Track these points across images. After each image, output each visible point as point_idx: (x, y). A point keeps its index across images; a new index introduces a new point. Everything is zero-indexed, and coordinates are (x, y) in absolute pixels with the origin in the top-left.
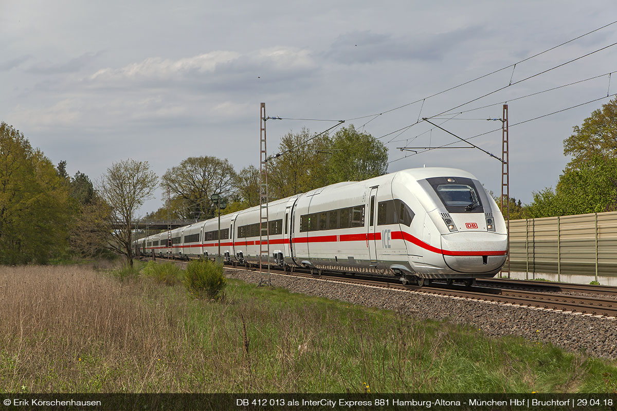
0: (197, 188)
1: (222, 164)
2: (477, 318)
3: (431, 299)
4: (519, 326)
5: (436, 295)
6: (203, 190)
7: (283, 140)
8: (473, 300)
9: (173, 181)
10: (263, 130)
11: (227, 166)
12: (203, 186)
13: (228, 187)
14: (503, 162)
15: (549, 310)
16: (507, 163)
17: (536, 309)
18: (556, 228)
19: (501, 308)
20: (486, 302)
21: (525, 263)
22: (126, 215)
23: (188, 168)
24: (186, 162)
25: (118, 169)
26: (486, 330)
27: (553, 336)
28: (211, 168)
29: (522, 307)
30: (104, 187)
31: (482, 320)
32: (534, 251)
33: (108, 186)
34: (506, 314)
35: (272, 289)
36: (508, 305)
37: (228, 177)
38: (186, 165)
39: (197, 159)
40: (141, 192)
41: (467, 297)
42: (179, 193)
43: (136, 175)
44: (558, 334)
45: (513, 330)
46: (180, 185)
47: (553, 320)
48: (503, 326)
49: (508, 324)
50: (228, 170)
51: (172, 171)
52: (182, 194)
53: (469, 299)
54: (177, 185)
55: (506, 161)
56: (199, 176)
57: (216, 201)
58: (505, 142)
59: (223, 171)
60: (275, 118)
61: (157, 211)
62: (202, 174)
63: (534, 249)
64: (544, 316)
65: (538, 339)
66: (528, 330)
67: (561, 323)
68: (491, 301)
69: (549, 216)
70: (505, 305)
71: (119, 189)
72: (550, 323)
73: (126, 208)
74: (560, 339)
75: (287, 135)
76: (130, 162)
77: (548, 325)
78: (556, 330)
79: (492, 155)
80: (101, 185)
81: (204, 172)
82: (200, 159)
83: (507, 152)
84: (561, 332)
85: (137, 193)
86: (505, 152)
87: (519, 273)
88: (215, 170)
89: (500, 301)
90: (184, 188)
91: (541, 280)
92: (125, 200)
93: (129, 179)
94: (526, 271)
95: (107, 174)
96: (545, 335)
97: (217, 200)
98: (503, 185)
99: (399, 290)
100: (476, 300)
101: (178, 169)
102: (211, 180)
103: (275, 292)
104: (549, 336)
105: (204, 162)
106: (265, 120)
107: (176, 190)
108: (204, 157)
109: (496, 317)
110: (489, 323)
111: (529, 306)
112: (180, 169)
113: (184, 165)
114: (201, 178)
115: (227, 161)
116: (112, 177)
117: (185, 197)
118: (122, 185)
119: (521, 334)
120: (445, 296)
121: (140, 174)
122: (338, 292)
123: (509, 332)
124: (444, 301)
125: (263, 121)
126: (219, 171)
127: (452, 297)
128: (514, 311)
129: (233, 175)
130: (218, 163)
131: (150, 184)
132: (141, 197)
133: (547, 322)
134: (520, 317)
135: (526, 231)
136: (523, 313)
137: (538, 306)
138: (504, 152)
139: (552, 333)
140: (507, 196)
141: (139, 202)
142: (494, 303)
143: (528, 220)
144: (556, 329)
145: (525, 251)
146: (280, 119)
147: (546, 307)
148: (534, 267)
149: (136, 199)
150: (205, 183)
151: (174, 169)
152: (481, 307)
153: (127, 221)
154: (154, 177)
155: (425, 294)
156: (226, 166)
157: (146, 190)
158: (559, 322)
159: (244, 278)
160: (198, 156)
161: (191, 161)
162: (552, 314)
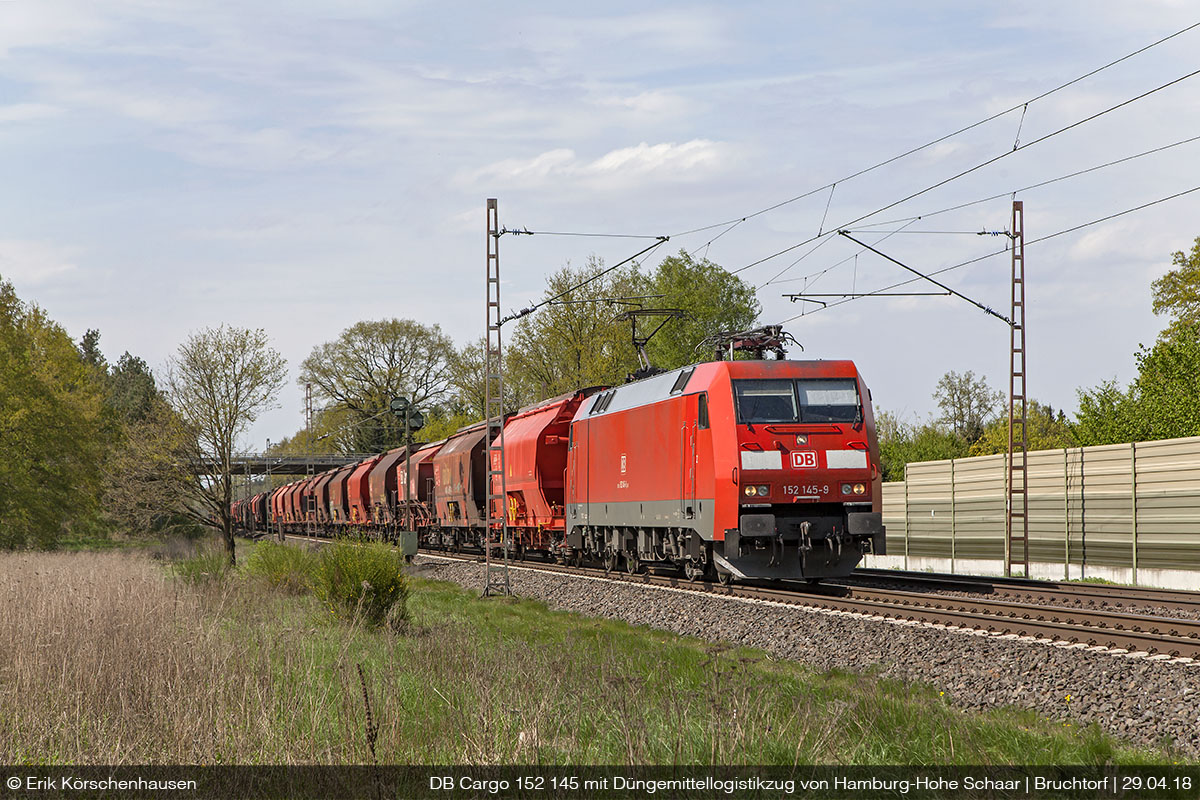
0: (377, 386)
1: (428, 335)
2: (940, 667)
3: (844, 623)
4: (1029, 686)
5: (856, 616)
6: (390, 390)
7: (551, 284)
8: (935, 626)
9: (325, 373)
10: (493, 256)
11: (440, 339)
12: (388, 384)
13: (442, 385)
14: (1012, 324)
15: (1098, 649)
16: (1022, 328)
17: (1070, 647)
18: (1128, 468)
19: (994, 645)
20: (964, 630)
21: (1062, 544)
22: (220, 444)
23: (358, 345)
24: (352, 331)
25: (201, 346)
26: (958, 695)
27: (1103, 708)
28: (405, 345)
29: (1040, 641)
30: (173, 385)
31: (949, 671)
32: (1083, 518)
33: (181, 383)
34: (1003, 658)
35: (513, 603)
36: (1011, 637)
37: (442, 363)
38: (353, 338)
39: (375, 325)
40: (251, 394)
41: (923, 620)
42: (339, 398)
43: (241, 359)
44: (1113, 704)
45: (1015, 694)
46: (340, 380)
47: (1104, 673)
48: (994, 687)
49: (1007, 681)
50: (441, 348)
51: (323, 351)
52: (346, 400)
53: (928, 625)
54: (334, 381)
55: (1019, 323)
56: (381, 362)
57: (401, 413)
58: (1017, 281)
59: (431, 350)
60: (519, 232)
61: (294, 435)
62: (387, 357)
63: (1083, 514)
64: (1085, 662)
65: (1068, 716)
66: (1048, 695)
67: (1121, 678)
68: (975, 629)
69: (1114, 443)
70: (1004, 637)
71: (206, 389)
72: (1097, 678)
73: (220, 429)
74: (1118, 715)
75: (561, 273)
76: (225, 330)
77: (1093, 684)
78: (1109, 696)
79: (989, 311)
80: (167, 380)
81: (392, 352)
82: (382, 324)
83: (1022, 304)
84: (1120, 700)
85: (242, 396)
86: (1018, 304)
87: (1050, 566)
88: (414, 348)
89: (993, 629)
90: (350, 386)
91: (1096, 580)
92: (217, 412)
93: (224, 366)
94: (1064, 562)
95: (180, 357)
96: (1085, 706)
97: (404, 410)
98: (1013, 374)
99: (781, 605)
100: (941, 627)
101: (337, 346)
102: (405, 371)
103: (517, 609)
104: (1094, 708)
105: (392, 331)
106: (497, 237)
107: (330, 391)
108: (391, 322)
109: (980, 665)
110: (965, 678)
111: (1055, 640)
112: (341, 347)
113: (348, 338)
114: (386, 366)
115: (438, 328)
116: (189, 363)
117: (351, 406)
118: (210, 381)
119: (1033, 704)
120: (876, 618)
121: (249, 357)
122: (649, 608)
123: (1006, 699)
124: (872, 629)
125: (493, 239)
126: (422, 350)
127: (892, 620)
128: (1020, 651)
129: (452, 358)
130: (421, 333)
131: (269, 378)
132: (251, 406)
133: (1091, 676)
134: (1032, 665)
135: (1063, 474)
136: (1040, 655)
137: (1075, 641)
138: (1014, 304)
139: (1101, 701)
140: (1023, 398)
141: (248, 417)
142: (979, 633)
143: (1069, 450)
144: (1110, 692)
145: (1062, 517)
146: (530, 233)
147: (1093, 643)
148: (1082, 553)
149: (241, 409)
150: (394, 376)
151: (326, 346)
152: (950, 642)
153: (223, 458)
154: (277, 361)
155: (834, 612)
156: (436, 339)
157: (262, 390)
158: (1117, 677)
159: (459, 577)
160: (378, 320)
161: (364, 330)
162: (1103, 659)
